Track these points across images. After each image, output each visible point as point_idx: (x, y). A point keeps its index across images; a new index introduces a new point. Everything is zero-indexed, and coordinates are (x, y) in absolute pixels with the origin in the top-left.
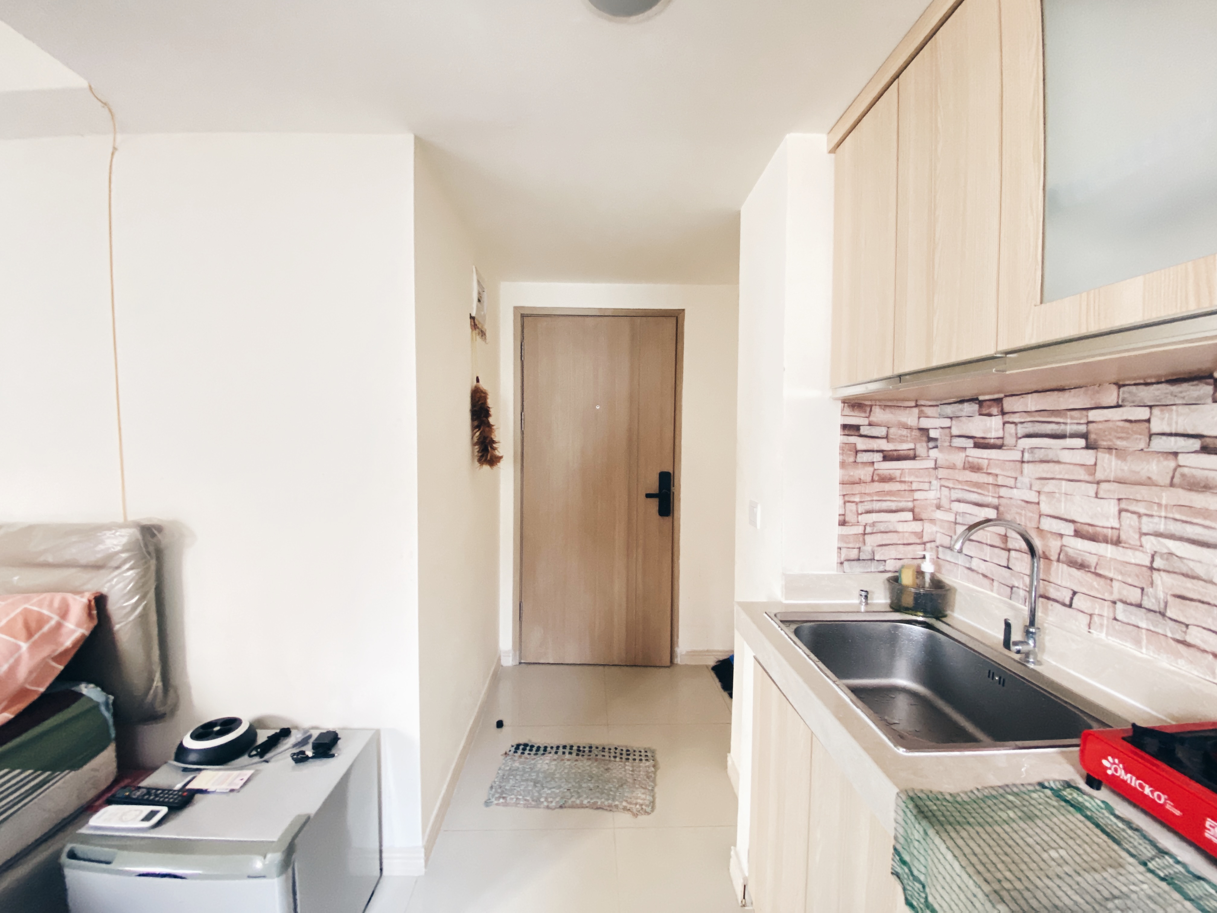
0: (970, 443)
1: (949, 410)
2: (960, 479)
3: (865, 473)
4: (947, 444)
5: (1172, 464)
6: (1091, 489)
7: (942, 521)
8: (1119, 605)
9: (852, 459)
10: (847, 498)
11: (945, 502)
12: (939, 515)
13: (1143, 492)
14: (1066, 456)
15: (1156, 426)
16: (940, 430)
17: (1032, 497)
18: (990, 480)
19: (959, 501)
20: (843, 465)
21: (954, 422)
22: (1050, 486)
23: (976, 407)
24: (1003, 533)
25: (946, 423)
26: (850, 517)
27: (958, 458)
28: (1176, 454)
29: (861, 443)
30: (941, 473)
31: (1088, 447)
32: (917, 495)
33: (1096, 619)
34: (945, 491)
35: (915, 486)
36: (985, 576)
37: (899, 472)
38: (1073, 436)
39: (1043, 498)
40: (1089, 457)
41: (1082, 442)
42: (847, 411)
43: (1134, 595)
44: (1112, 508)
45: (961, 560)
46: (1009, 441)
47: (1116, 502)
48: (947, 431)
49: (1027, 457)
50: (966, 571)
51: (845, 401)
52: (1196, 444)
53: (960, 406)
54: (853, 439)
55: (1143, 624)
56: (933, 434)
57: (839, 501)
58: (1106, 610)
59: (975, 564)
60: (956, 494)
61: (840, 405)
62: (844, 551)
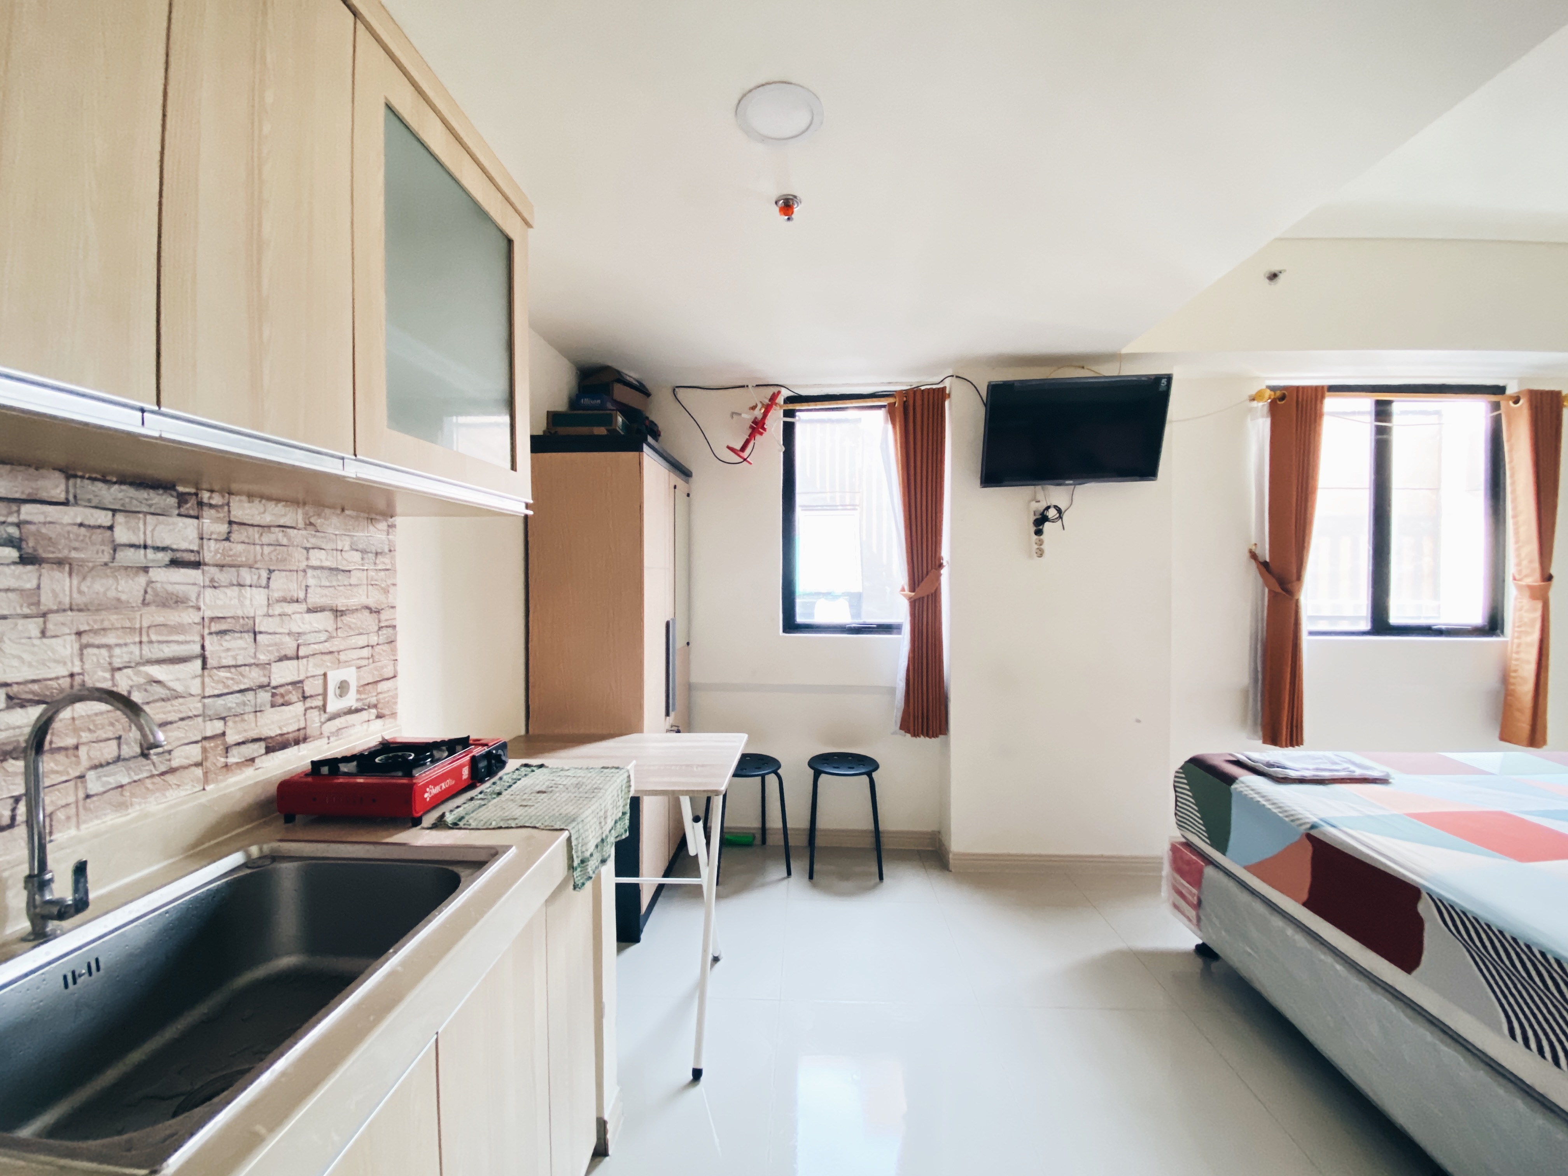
5: (142, 579)
6: (33, 627)
8: (91, 775)
13: (113, 619)
15: (122, 535)
28: (145, 569)
31: (24, 560)
40: (27, 577)
41: (11, 554)
43: (108, 750)
47: (73, 637)
52: (165, 557)
55: (125, 780)
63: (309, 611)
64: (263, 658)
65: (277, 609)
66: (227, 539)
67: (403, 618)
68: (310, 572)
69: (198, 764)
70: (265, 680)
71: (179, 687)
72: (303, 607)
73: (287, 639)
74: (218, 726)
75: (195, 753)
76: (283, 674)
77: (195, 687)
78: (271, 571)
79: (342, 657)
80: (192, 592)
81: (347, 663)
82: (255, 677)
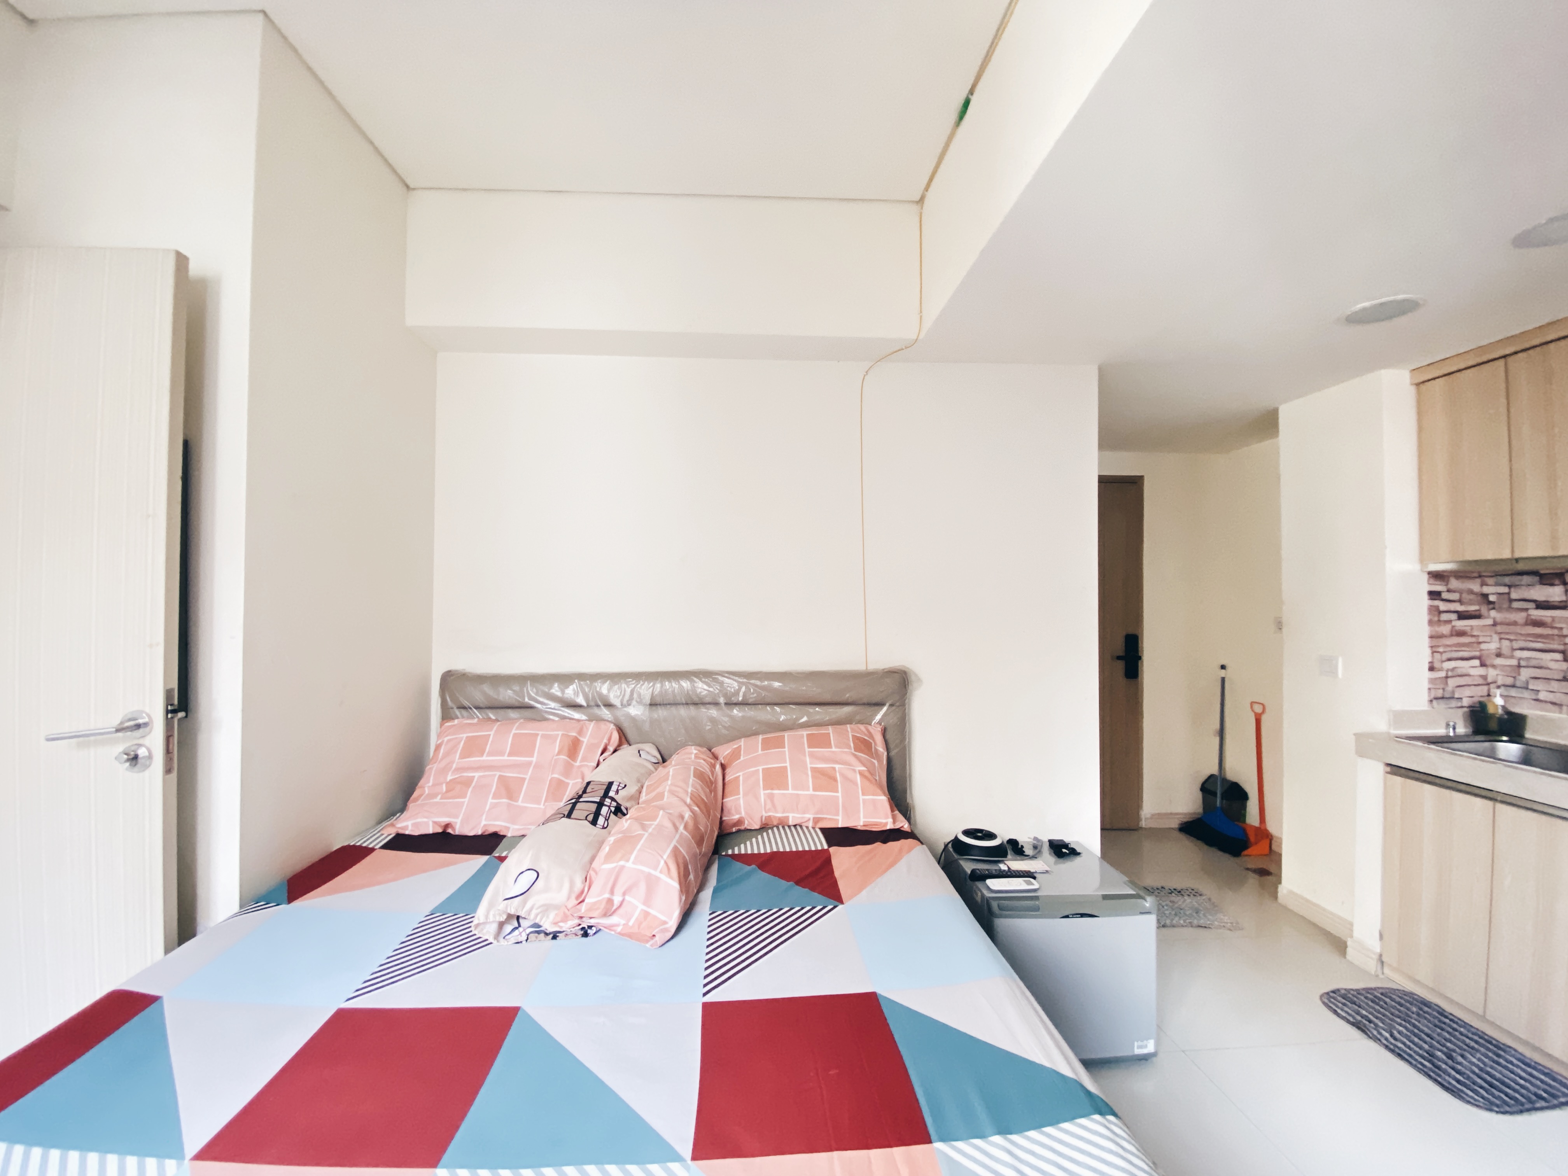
0: (1532, 605)
1: (1507, 580)
2: (1523, 632)
3: (1445, 629)
4: (1506, 606)
7: (1505, 666)
9: (1436, 619)
10: (1435, 649)
11: (1505, 651)
12: (1499, 661)
16: (1498, 595)
18: (1556, 632)
19: (1522, 649)
20: (1430, 622)
21: (1512, 590)
23: (1537, 578)
25: (1505, 590)
26: (1437, 665)
27: (1520, 617)
29: (1443, 606)
30: (1499, 628)
32: (1483, 646)
34: (1506, 643)
35: (1481, 640)
36: (1553, 703)
37: (1469, 628)
42: (1432, 581)
45: (1526, 694)
48: (1506, 596)
50: (1533, 702)
51: (1429, 573)
53: (1519, 577)
54: (1436, 603)
56: (1492, 598)
57: (1428, 651)
59: (1542, 696)
60: (1516, 645)
61: (1426, 576)
62: (1433, 691)
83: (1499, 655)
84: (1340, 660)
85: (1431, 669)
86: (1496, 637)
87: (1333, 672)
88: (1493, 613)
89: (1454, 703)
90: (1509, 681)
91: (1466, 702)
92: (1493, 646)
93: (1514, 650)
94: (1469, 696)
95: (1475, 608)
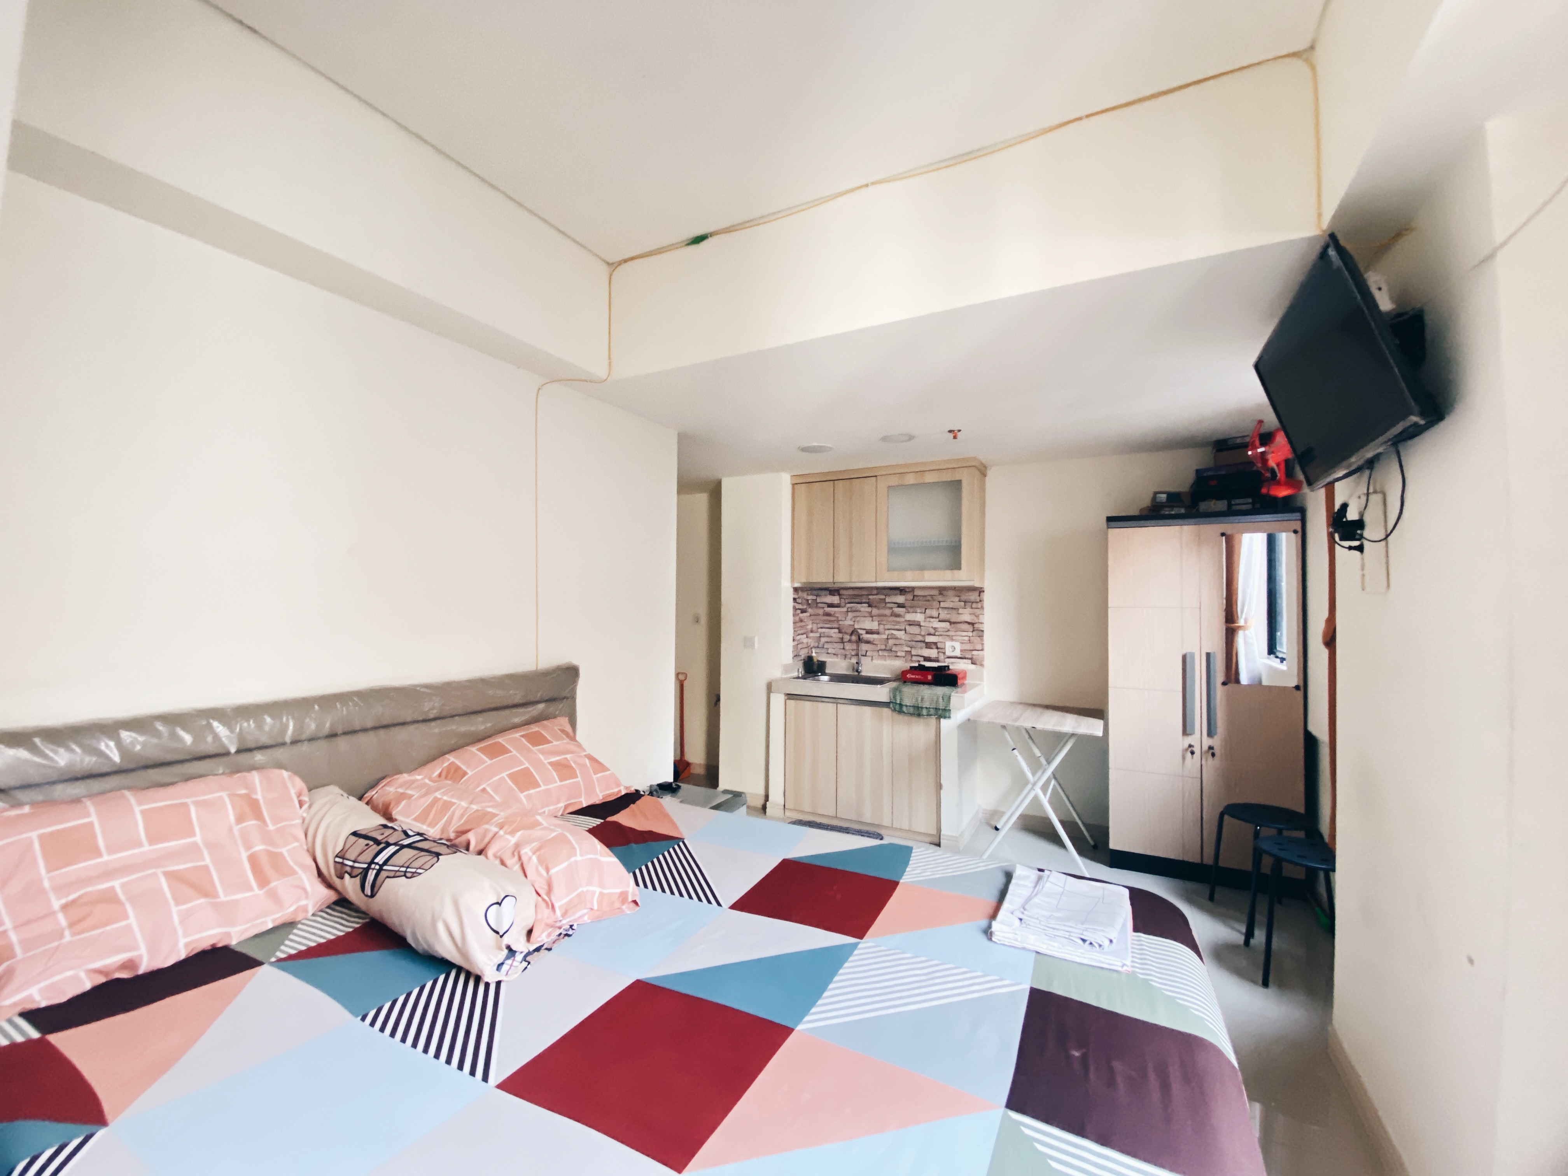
0: (826, 605)
1: (815, 592)
2: (822, 619)
3: (797, 619)
4: (815, 605)
5: (891, 611)
6: (871, 619)
7: (813, 637)
8: (880, 652)
9: (795, 613)
10: (794, 630)
11: (815, 629)
12: (811, 635)
13: (885, 618)
14: (862, 609)
15: (887, 601)
16: (813, 600)
17: (852, 623)
18: (835, 619)
19: (822, 628)
20: (793, 615)
21: (818, 598)
22: (858, 619)
23: (828, 592)
24: (841, 637)
25: (814, 598)
26: (795, 638)
27: (821, 611)
28: (892, 608)
29: (797, 606)
30: (813, 617)
31: (869, 606)
33: (874, 657)
34: (815, 625)
35: (808, 623)
36: (834, 654)
37: (804, 617)
38: (864, 603)
39: (856, 623)
40: (869, 609)
41: (867, 605)
42: (794, 593)
43: (883, 647)
44: (876, 623)
45: (824, 651)
46: (843, 604)
48: (816, 601)
49: (849, 610)
50: (826, 655)
51: (794, 588)
52: (896, 605)
54: (795, 604)
55: (886, 654)
56: (811, 602)
58: (875, 654)
60: (820, 626)
61: (793, 590)
62: (794, 652)
63: (940, 621)
64: (923, 633)
65: (928, 619)
66: (913, 600)
67: (986, 627)
68: (940, 609)
69: (904, 657)
70: (923, 640)
71: (899, 637)
72: (937, 620)
73: (931, 629)
74: (909, 649)
75: (903, 654)
76: (930, 639)
77: (903, 637)
78: (926, 609)
79: (954, 638)
80: (902, 614)
81: (956, 641)
82: (920, 638)
83: (812, 631)
84: (756, 639)
85: (794, 640)
86: (811, 622)
87: (752, 646)
88: (810, 610)
89: (799, 658)
90: (816, 645)
91: (803, 657)
92: (809, 627)
93: (818, 628)
94: (804, 653)
95: (805, 607)
